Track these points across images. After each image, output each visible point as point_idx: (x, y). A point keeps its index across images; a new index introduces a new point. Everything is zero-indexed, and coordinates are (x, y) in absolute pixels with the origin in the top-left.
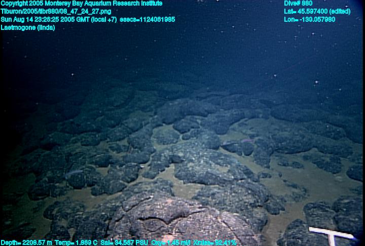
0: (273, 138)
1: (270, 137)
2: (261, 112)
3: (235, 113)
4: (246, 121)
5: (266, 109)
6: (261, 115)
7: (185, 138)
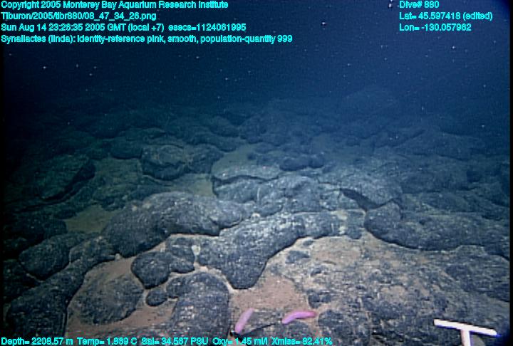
0: (365, 305)
1: (360, 300)
2: (345, 218)
3: (282, 227)
4: (307, 244)
5: (356, 211)
6: (342, 229)
7: (153, 301)
